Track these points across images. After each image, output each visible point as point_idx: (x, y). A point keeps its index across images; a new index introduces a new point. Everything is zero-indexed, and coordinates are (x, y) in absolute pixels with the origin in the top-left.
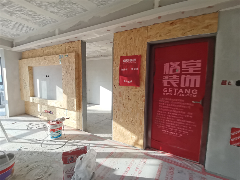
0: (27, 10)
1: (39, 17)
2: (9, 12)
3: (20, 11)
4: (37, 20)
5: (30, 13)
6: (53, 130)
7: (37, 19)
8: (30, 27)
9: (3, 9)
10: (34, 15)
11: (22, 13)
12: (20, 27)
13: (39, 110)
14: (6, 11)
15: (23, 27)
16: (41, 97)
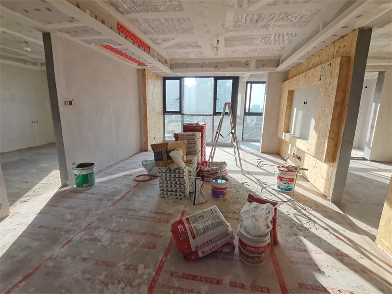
0: (277, 14)
1: (293, 15)
2: (264, 26)
3: (272, 19)
4: (294, 21)
5: (281, 16)
6: (280, 178)
7: (293, 19)
8: (290, 33)
9: (258, 26)
10: (287, 17)
11: (274, 20)
12: (281, 38)
13: (289, 153)
14: (261, 26)
15: (283, 36)
16: (294, 134)
